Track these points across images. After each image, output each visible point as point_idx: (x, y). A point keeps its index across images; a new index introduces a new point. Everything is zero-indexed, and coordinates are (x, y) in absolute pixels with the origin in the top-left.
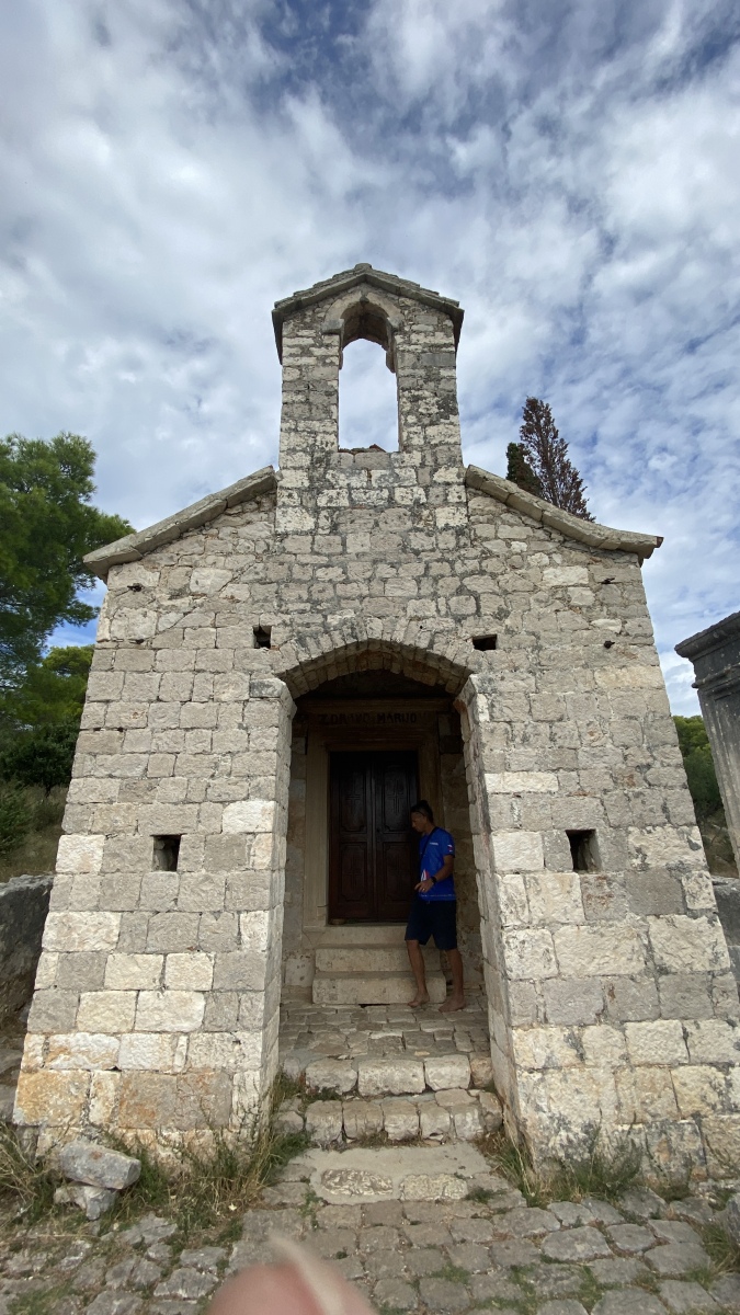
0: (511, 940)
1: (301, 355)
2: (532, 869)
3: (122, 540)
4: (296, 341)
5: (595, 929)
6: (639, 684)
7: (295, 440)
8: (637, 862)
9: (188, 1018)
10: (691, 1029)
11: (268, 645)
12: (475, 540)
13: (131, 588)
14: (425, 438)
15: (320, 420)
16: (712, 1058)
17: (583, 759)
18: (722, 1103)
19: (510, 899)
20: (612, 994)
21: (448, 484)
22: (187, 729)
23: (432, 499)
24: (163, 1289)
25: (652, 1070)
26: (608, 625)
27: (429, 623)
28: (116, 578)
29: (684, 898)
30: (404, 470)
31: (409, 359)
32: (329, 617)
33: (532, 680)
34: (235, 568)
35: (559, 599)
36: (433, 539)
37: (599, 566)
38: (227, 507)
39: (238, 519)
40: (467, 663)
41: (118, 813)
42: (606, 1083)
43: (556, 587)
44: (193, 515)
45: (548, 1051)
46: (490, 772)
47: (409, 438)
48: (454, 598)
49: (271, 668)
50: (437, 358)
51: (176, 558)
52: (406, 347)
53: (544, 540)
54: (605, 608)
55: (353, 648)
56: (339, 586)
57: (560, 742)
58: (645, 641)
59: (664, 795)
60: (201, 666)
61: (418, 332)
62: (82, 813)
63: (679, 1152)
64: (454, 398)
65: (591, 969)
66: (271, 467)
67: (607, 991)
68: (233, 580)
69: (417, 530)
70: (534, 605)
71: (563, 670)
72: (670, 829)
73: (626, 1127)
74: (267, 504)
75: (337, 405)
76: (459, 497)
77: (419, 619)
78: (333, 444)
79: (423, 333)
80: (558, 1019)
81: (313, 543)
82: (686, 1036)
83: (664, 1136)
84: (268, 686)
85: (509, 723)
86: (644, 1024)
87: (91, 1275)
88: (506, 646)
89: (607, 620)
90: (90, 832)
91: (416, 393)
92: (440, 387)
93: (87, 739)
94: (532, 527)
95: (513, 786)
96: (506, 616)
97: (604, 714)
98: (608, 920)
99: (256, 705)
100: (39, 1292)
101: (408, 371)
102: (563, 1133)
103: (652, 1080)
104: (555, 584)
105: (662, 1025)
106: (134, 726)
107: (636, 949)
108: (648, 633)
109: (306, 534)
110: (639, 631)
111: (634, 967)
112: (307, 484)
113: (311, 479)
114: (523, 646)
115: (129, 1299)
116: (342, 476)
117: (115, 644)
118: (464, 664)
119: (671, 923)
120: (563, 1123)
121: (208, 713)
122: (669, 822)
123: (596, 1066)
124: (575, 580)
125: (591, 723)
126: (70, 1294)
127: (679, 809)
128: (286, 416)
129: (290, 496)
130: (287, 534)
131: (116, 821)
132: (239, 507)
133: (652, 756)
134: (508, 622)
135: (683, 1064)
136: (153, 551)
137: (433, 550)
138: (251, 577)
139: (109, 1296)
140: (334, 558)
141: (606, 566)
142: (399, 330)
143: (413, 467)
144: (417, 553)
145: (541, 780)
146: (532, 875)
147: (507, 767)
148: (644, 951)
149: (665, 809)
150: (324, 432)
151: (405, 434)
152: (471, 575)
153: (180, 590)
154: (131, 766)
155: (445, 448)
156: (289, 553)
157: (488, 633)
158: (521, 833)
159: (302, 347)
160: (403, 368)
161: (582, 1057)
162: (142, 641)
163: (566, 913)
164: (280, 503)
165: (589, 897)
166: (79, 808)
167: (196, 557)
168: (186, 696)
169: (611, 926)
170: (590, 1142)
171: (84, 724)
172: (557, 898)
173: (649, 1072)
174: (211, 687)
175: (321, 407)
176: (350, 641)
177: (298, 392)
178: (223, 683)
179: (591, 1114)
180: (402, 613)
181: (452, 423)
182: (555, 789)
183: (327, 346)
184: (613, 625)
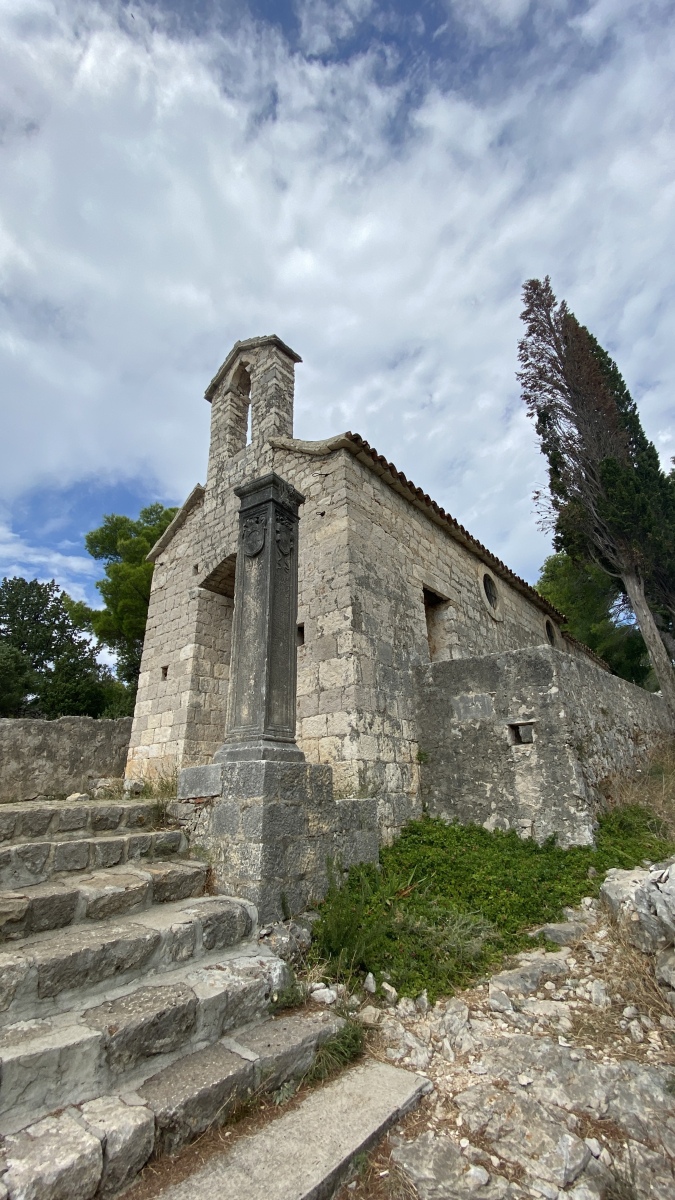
1: (217, 414)
4: (215, 407)
6: (335, 531)
7: (213, 462)
8: (319, 634)
9: (166, 737)
10: (330, 718)
11: (198, 573)
13: (160, 565)
14: (260, 430)
20: (299, 705)
22: (172, 621)
25: (310, 740)
26: (325, 502)
28: (157, 563)
29: (337, 648)
30: (250, 454)
32: (217, 550)
34: (190, 540)
37: (325, 466)
38: (187, 512)
39: (192, 515)
41: (154, 661)
47: (253, 434)
49: (196, 583)
50: (267, 376)
51: (173, 544)
52: (255, 380)
54: (325, 492)
56: (221, 533)
58: (341, 503)
59: (337, 593)
60: (177, 591)
62: (145, 664)
66: (201, 483)
68: (189, 547)
71: (303, 538)
72: (337, 612)
74: (200, 503)
76: (270, 458)
78: (226, 456)
81: (215, 514)
82: (327, 722)
84: (196, 592)
86: (311, 718)
90: (147, 671)
91: (258, 405)
92: (268, 394)
93: (147, 634)
97: (316, 557)
99: (191, 602)
101: (254, 394)
103: (309, 746)
105: (319, 718)
106: (159, 624)
107: (312, 680)
109: (214, 510)
110: (339, 498)
111: (309, 690)
112: (215, 484)
113: (216, 481)
116: (227, 472)
117: (155, 591)
119: (329, 663)
122: (337, 608)
124: (313, 481)
127: (343, 599)
128: (211, 451)
129: (209, 494)
130: (207, 515)
131: (153, 665)
132: (192, 510)
133: (335, 572)
135: (324, 737)
136: (167, 545)
138: (194, 542)
140: (221, 519)
141: (328, 465)
142: (251, 371)
143: (253, 451)
148: (316, 680)
149: (336, 601)
153: (173, 559)
154: (157, 641)
155: (267, 431)
156: (208, 523)
159: (217, 409)
162: (163, 587)
164: (205, 500)
167: (179, 541)
168: (173, 606)
173: (308, 742)
174: (179, 600)
175: (223, 438)
176: (223, 558)
178: (183, 596)
181: (271, 413)
184: (327, 500)
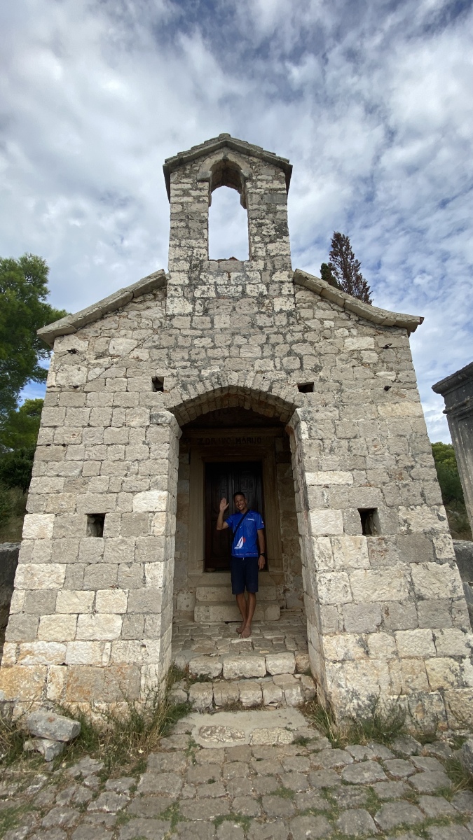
0: (322, 579)
1: (183, 196)
2: (336, 533)
3: (63, 319)
4: (180, 186)
5: (377, 571)
6: (407, 414)
7: (179, 252)
8: (404, 529)
9: (111, 631)
10: (438, 634)
11: (162, 390)
12: (300, 319)
13: (69, 351)
14: (267, 251)
15: (196, 239)
16: (451, 653)
17: (370, 463)
18: (458, 681)
19: (322, 553)
20: (387, 613)
21: (282, 282)
22: (108, 445)
23: (271, 293)
24: (94, 806)
25: (413, 660)
26: (387, 376)
27: (269, 375)
28: (59, 345)
29: (434, 551)
30: (252, 273)
31: (256, 198)
32: (203, 371)
33: (337, 412)
34: (139, 338)
35: (355, 358)
36: (272, 319)
37: (382, 337)
38: (133, 297)
39: (141, 306)
40: (294, 401)
41: (63, 499)
42: (383, 669)
43: (353, 351)
44: (111, 302)
45: (346, 649)
46: (309, 471)
47: (256, 251)
48: (286, 358)
49: (164, 405)
50: (275, 198)
51: (99, 331)
52: (254, 190)
53: (345, 320)
54: (385, 364)
55: (218, 392)
56: (209, 351)
57: (354, 452)
58: (411, 385)
59: (422, 485)
60: (117, 403)
61: (262, 180)
62: (39, 500)
63: (430, 713)
64: (286, 225)
65: (374, 597)
66: (163, 270)
67: (384, 611)
68: (138, 346)
69: (262, 313)
70: (338, 362)
71: (357, 405)
72: (426, 508)
73: (396, 697)
74: (160, 295)
75: (207, 229)
76: (290, 291)
77: (263, 372)
78: (205, 255)
79: (266, 181)
80: (352, 629)
81: (191, 322)
82: (434, 639)
83: (420, 702)
84: (162, 417)
85: (321, 440)
86: (407, 631)
87: (46, 798)
88: (320, 389)
89: (386, 372)
90: (45, 512)
91: (261, 221)
92: (277, 217)
93: (42, 452)
94: (338, 311)
95: (324, 481)
96: (320, 370)
97: (383, 434)
98: (384, 566)
99: (154, 429)
100: (12, 809)
101: (255, 207)
102: (355, 701)
103: (412, 667)
104: (352, 348)
105: (419, 632)
106: (73, 443)
107: (403, 584)
108: (413, 380)
109: (187, 315)
110: (407, 379)
111: (401, 596)
112: (187, 282)
113: (190, 278)
114: (331, 390)
115: (71, 813)
116: (211, 277)
117: (60, 389)
118: (292, 402)
119: (426, 567)
120: (355, 694)
121: (122, 434)
122: (425, 503)
123: (377, 658)
124: (366, 346)
125: (375, 439)
126: (32, 810)
127: (432, 495)
128: (173, 237)
129: (176, 290)
130: (173, 316)
131: (62, 505)
132: (141, 297)
133: (415, 460)
134: (321, 374)
135: (433, 657)
136: (84, 327)
137: (272, 326)
138: (150, 344)
139: (58, 811)
140: (205, 332)
141: (386, 337)
142: (249, 179)
143: (258, 271)
144: (261, 328)
145: (342, 477)
146: (336, 537)
147: (319, 468)
148: (408, 585)
149: (422, 495)
150: (199, 247)
151: (253, 249)
152: (296, 343)
153: (102, 353)
154: (72, 469)
155: (280, 258)
156: (176, 328)
157: (308, 381)
158: (329, 510)
159: (183, 190)
160: (252, 205)
161: (367, 653)
162: (77, 387)
163: (357, 561)
164: (169, 295)
165: (373, 551)
166: (37, 497)
167: (113, 331)
168: (107, 423)
169: (387, 570)
170: (372, 706)
171: (40, 441)
172: (352, 552)
173: (410, 662)
174: (124, 417)
175: (196, 230)
176: (217, 387)
177: (181, 220)
178: (132, 415)
179: (373, 689)
180: (251, 368)
181: (285, 242)
182: (351, 482)
183: (201, 189)
184: (390, 375)
